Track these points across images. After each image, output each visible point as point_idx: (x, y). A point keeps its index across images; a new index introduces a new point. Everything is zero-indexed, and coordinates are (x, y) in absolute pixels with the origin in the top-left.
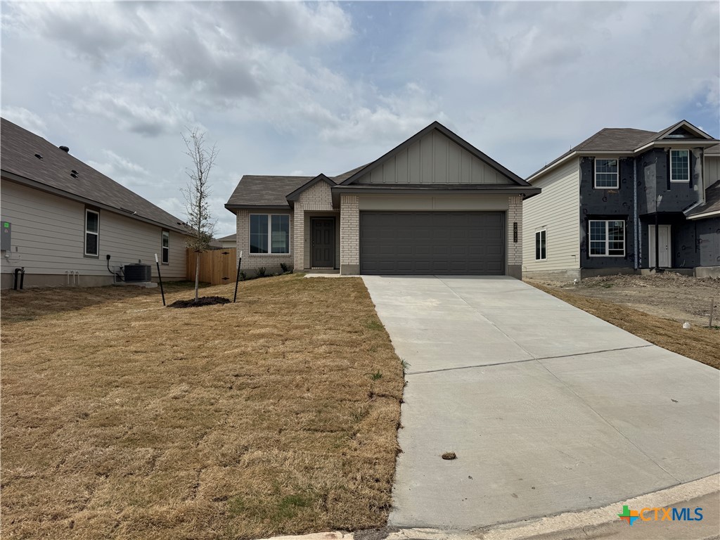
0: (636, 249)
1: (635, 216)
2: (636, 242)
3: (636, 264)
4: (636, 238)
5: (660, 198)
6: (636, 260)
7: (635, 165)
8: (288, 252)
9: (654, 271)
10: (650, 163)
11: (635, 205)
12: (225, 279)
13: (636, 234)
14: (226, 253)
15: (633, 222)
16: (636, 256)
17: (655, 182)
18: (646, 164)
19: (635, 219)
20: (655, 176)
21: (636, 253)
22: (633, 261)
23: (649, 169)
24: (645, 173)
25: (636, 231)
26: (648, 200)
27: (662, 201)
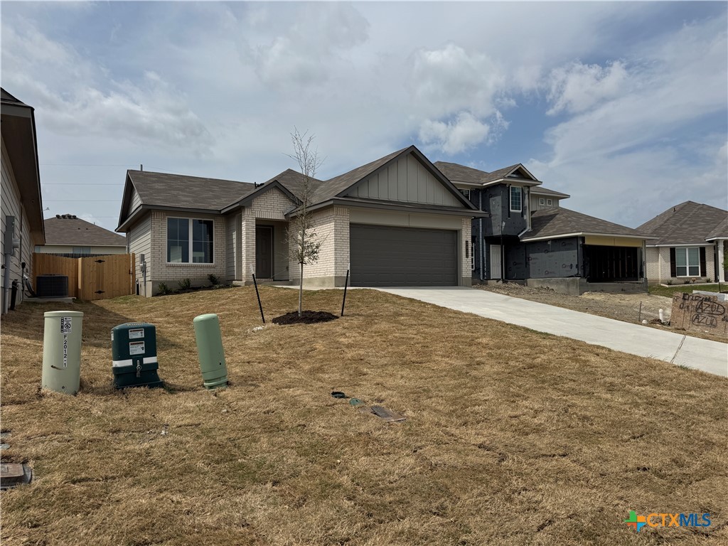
0: (481, 264)
1: (481, 237)
2: (481, 258)
3: (481, 276)
4: (481, 255)
5: (504, 223)
6: (481, 273)
7: (480, 196)
8: (212, 262)
9: (501, 282)
10: (496, 195)
11: (481, 228)
12: (100, 292)
13: (481, 252)
14: (100, 261)
15: (479, 242)
16: (481, 270)
17: (500, 210)
18: (491, 196)
19: (481, 240)
20: (500, 206)
21: (481, 267)
22: (479, 273)
23: (493, 200)
24: (491, 203)
25: (481, 249)
26: (493, 225)
27: (505, 226)
